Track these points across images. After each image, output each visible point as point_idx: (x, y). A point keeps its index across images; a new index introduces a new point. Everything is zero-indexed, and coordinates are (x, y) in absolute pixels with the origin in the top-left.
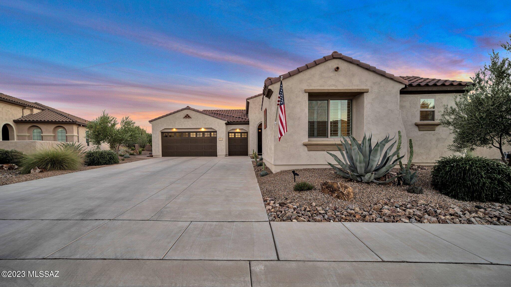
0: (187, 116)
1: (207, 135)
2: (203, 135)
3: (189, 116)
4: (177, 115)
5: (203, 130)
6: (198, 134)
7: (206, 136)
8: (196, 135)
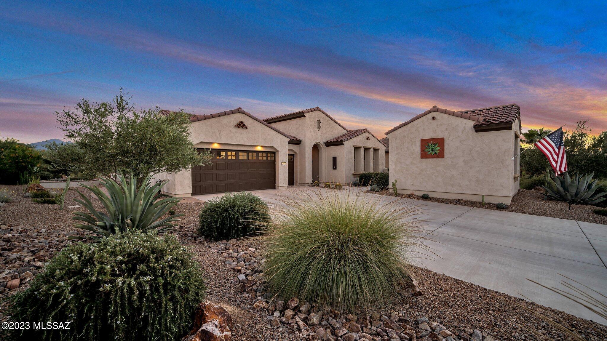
0: (241, 125)
1: (262, 157)
2: (258, 156)
3: (244, 125)
4: (225, 120)
5: (259, 148)
6: (250, 154)
7: (260, 158)
8: (248, 156)
